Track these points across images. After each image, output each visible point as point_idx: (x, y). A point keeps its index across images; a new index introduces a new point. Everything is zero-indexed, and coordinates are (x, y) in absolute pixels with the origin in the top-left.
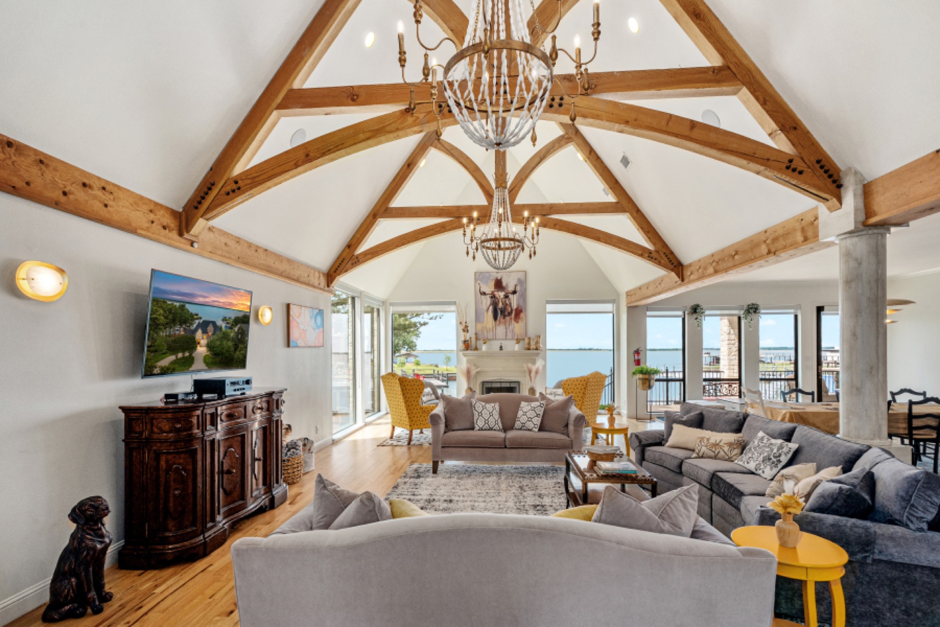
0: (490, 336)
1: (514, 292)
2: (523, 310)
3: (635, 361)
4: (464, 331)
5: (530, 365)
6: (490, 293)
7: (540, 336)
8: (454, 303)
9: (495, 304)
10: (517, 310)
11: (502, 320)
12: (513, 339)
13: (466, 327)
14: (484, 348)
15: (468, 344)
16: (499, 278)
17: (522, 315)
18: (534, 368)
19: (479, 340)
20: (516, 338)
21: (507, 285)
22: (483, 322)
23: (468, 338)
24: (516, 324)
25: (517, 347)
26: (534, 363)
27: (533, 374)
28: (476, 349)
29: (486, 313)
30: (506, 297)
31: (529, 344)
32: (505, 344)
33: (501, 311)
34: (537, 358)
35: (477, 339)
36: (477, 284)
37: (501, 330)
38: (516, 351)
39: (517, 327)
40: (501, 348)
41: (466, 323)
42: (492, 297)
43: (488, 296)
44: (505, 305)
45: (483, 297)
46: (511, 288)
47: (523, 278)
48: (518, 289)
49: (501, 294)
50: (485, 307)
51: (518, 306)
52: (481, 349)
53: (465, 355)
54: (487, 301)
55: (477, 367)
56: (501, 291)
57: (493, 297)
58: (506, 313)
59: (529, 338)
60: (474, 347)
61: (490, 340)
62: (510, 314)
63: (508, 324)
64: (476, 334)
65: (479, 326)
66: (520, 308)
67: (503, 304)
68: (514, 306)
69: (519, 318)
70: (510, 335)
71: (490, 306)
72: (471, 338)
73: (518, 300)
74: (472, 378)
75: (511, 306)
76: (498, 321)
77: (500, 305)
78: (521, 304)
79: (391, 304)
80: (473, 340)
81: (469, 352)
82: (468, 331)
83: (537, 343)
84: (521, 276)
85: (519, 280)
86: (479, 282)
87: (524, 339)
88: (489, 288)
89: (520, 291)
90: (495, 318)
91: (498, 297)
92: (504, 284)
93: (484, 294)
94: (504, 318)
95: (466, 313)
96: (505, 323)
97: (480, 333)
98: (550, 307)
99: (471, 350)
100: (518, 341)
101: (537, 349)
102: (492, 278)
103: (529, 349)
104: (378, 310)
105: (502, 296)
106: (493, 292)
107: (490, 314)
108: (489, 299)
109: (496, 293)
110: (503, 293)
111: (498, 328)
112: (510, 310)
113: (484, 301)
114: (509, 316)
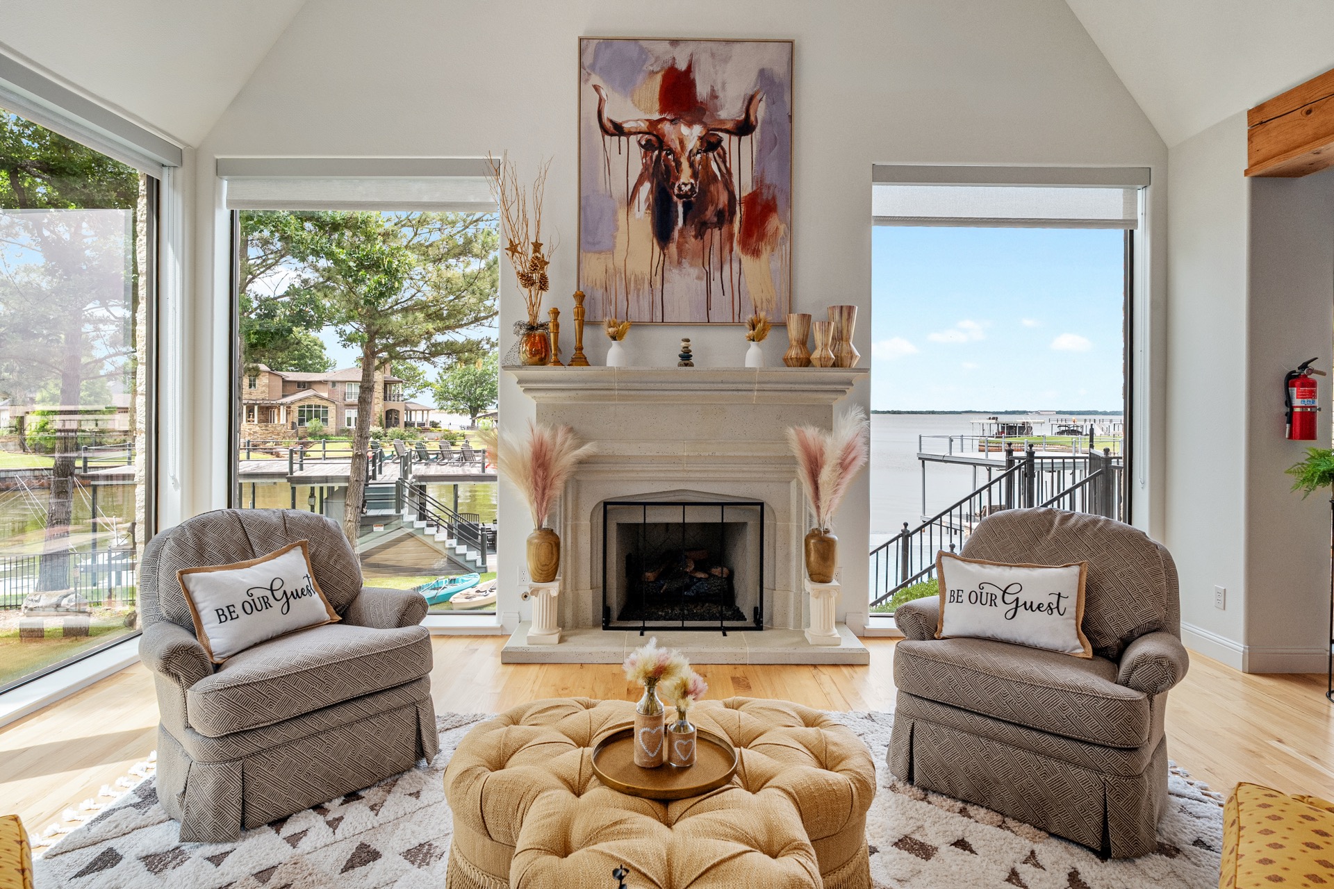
0: (640, 309)
1: (744, 128)
2: (780, 203)
3: (1290, 416)
4: (527, 280)
5: (811, 433)
6: (643, 126)
7: (850, 309)
8: (492, 168)
9: (660, 175)
10: (752, 200)
11: (692, 243)
12: (736, 323)
13: (539, 263)
14: (614, 355)
15: (545, 339)
16: (682, 66)
17: (774, 222)
18: (832, 447)
19: (595, 324)
20: (750, 316)
21: (714, 96)
22: (611, 250)
23: (543, 317)
24: (747, 260)
25: (753, 356)
26: (827, 425)
27: (825, 475)
28: (580, 359)
29: (622, 215)
30: (710, 144)
31: (805, 341)
32: (700, 340)
33: (687, 207)
34: (838, 402)
35: (584, 320)
36: (588, 90)
37: (685, 282)
38: (752, 370)
39: (755, 274)
40: (686, 357)
41: (537, 247)
42: (647, 147)
43: (633, 139)
44: (704, 177)
45: (612, 141)
46: (730, 111)
47: (780, 70)
48: (761, 112)
49: (692, 135)
50: (619, 188)
51: (759, 181)
52: (601, 362)
53: (528, 386)
54: (628, 160)
55: (582, 440)
56: (690, 124)
57: (654, 142)
58: (710, 214)
59: (806, 319)
60: (571, 352)
61: (637, 325)
62: (724, 217)
63: (715, 259)
64: (580, 297)
65: (595, 267)
66: (766, 195)
67: (695, 175)
68: (744, 184)
69: (762, 237)
70: (722, 308)
71: (639, 183)
72: (556, 313)
73: (759, 163)
74: (557, 490)
75: (728, 183)
76: (673, 248)
77: (686, 176)
78: (771, 177)
79: (221, 169)
80: (568, 324)
81: (549, 371)
82: (543, 284)
83: (840, 337)
84: (773, 59)
85: (764, 76)
86: (595, 79)
87: (783, 325)
89: (769, 122)
90: (663, 232)
91: (676, 145)
92: (702, 91)
93: (618, 130)
94: (700, 235)
95: (539, 209)
96: (703, 256)
97: (599, 293)
98: (885, 198)
99: (557, 363)
100: (758, 331)
101: (837, 364)
102: (648, 67)
103: (806, 363)
104: (154, 186)
105: (692, 143)
106: (653, 124)
107: (642, 215)
108: (637, 154)
109: (667, 128)
110: (698, 130)
111: (674, 275)
112: (723, 199)
113: (618, 162)
114: (719, 225)
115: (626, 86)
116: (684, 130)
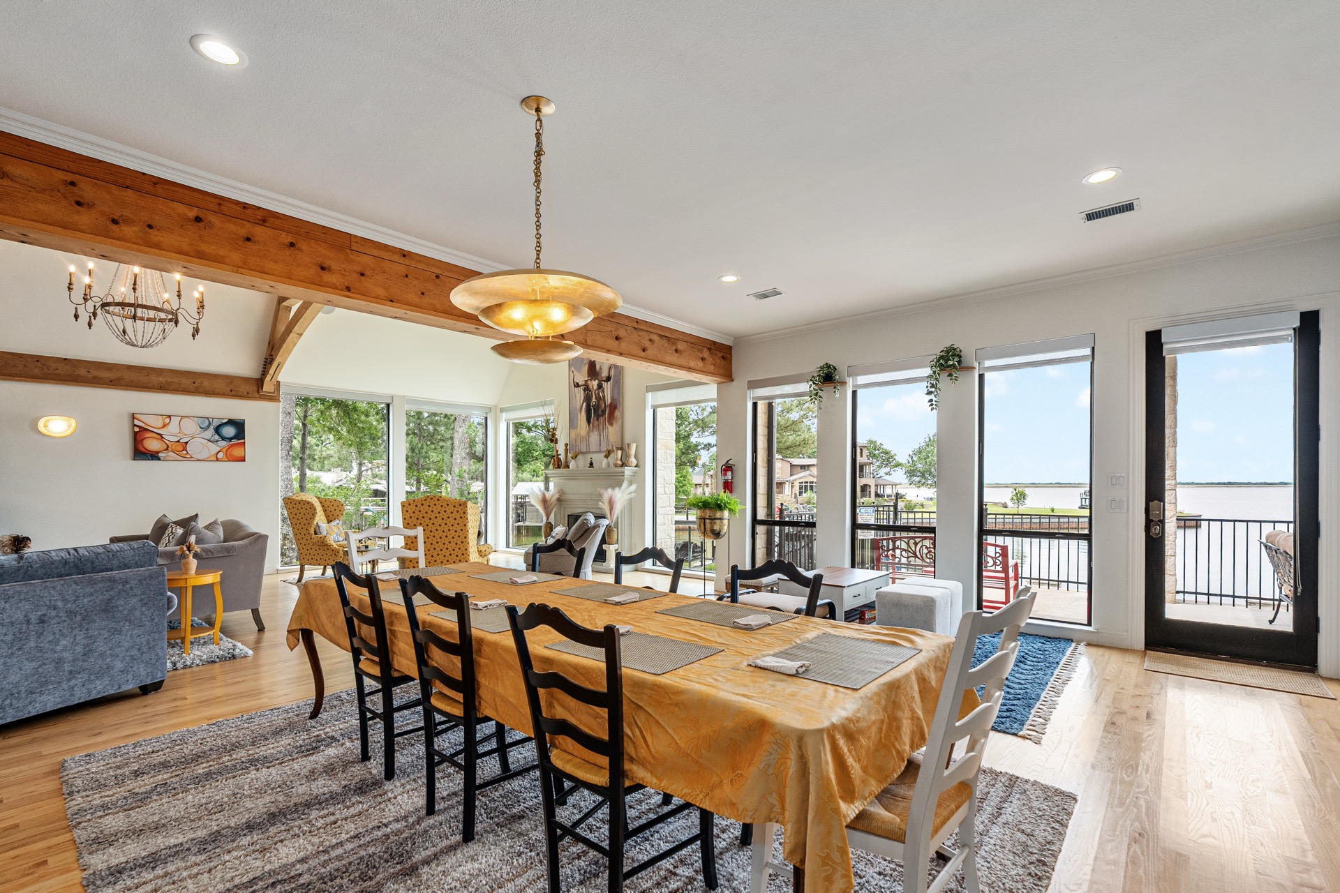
1: (608, 379)
2: (619, 405)
3: (725, 483)
4: (551, 440)
6: (584, 383)
8: (553, 403)
9: (588, 399)
10: (611, 405)
11: (596, 423)
13: (554, 435)
14: (572, 465)
21: (601, 369)
22: (577, 428)
24: (609, 427)
25: (605, 463)
28: (567, 466)
29: (579, 415)
30: (600, 386)
33: (595, 410)
35: (568, 452)
36: (571, 372)
37: (594, 437)
38: (604, 468)
39: (612, 432)
40: (591, 464)
41: (554, 429)
42: (585, 390)
43: (582, 388)
44: (598, 398)
45: (576, 390)
46: (605, 374)
48: (612, 373)
49: (595, 383)
50: (578, 407)
51: (612, 398)
52: (570, 467)
54: (580, 394)
56: (595, 380)
57: (587, 389)
58: (600, 412)
59: (621, 449)
60: (564, 464)
62: (604, 412)
63: (601, 428)
64: (567, 445)
65: (573, 433)
67: (596, 398)
68: (608, 401)
70: (603, 445)
75: (604, 400)
76: (591, 425)
77: (594, 400)
78: (615, 397)
79: (502, 410)
86: (573, 369)
88: (581, 378)
89: (615, 375)
90: (589, 420)
91: (591, 388)
92: (598, 368)
93: (578, 385)
94: (598, 420)
96: (599, 427)
97: (572, 444)
98: (651, 398)
104: (486, 419)
105: (595, 387)
106: (586, 381)
107: (583, 415)
108: (582, 392)
109: (589, 382)
110: (597, 381)
111: (592, 434)
112: (603, 406)
113: (578, 396)
114: (602, 415)
115: (579, 370)
116: (593, 382)
